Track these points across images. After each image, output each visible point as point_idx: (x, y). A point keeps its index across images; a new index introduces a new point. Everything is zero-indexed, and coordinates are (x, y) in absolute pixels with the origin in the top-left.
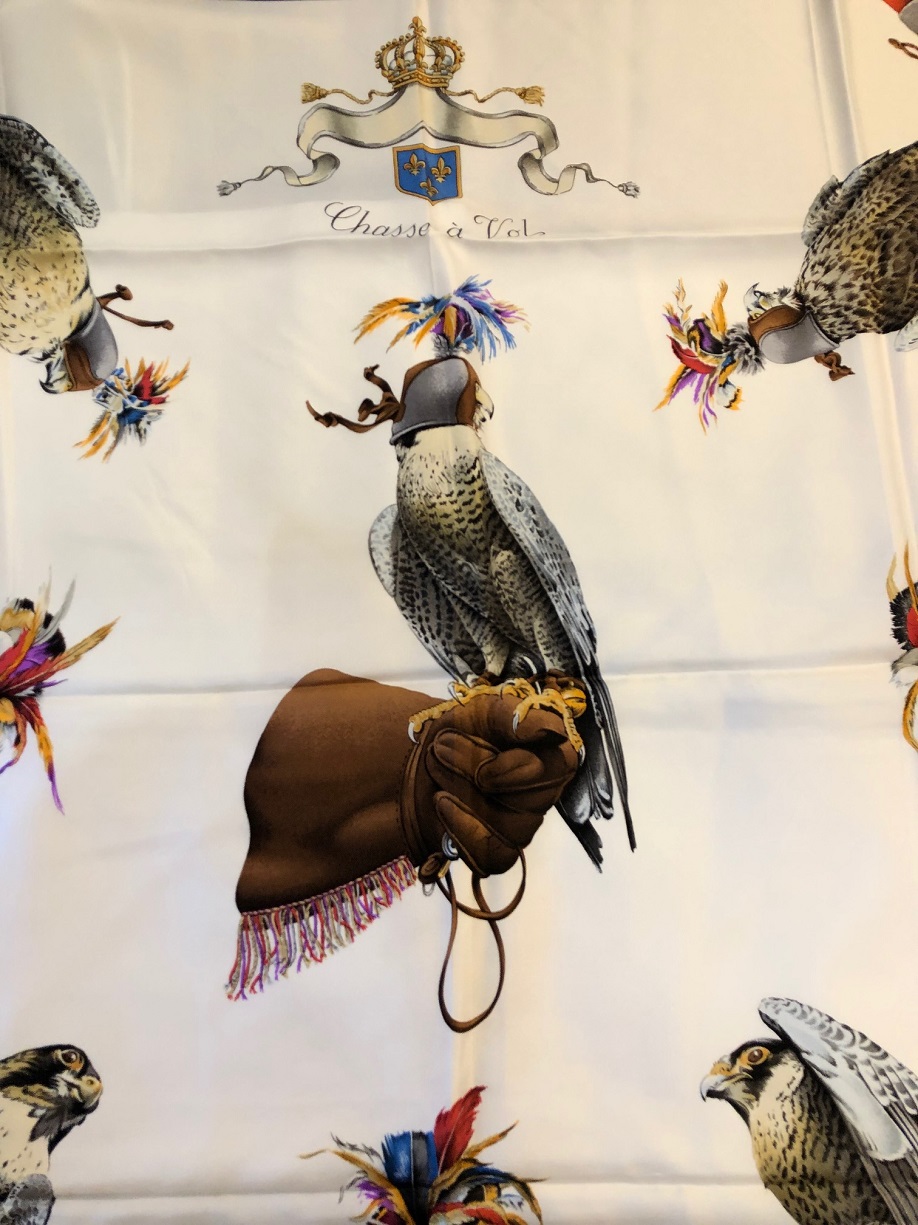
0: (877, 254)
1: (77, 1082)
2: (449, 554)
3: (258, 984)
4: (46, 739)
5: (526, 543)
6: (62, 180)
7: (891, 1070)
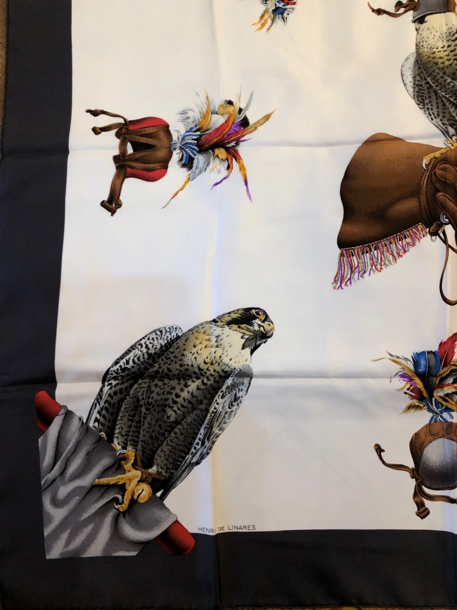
2: (442, 77)
3: (349, 281)
4: (243, 166)
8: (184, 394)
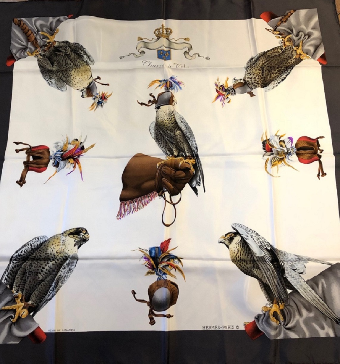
0: (261, 72)
1: (84, 235)
2: (166, 131)
3: (124, 216)
4: (80, 166)
5: (183, 130)
6: (87, 55)
7: (260, 238)
8: (47, 267)
